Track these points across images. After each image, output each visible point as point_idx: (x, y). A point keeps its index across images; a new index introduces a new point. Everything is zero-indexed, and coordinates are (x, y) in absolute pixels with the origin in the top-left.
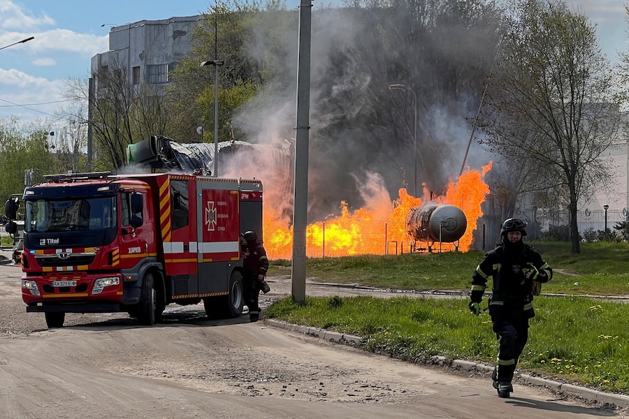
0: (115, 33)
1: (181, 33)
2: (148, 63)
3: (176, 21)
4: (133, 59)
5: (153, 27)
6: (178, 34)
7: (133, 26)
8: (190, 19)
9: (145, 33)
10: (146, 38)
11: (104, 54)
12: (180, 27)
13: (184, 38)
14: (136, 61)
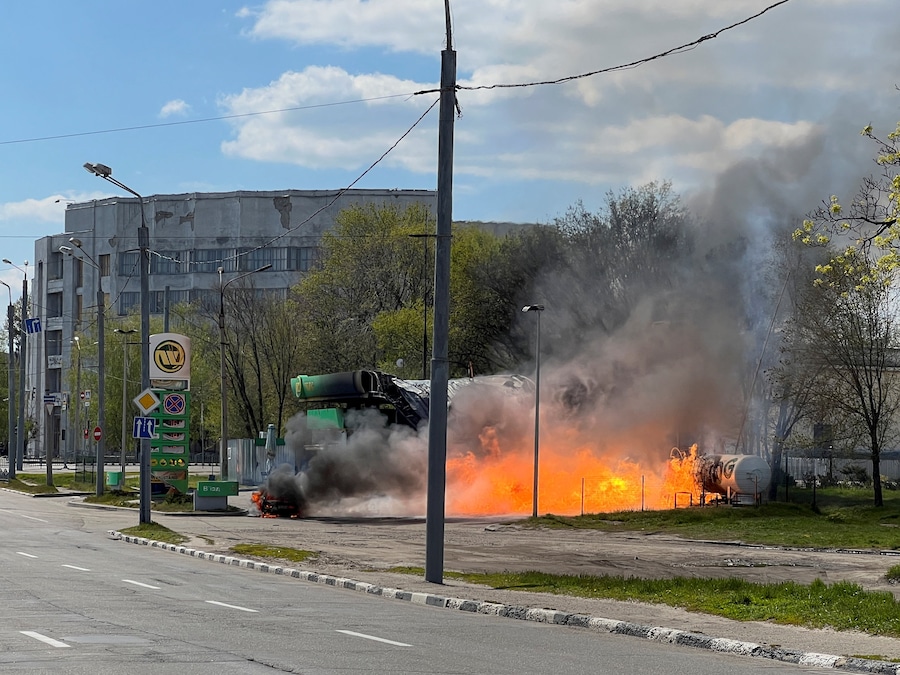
0: (73, 212)
1: (166, 215)
2: (122, 250)
3: (159, 199)
4: (99, 245)
5: (127, 206)
6: (162, 216)
7: (100, 203)
8: (176, 198)
9: (118, 212)
10: (118, 219)
11: (56, 237)
12: (164, 208)
13: (169, 221)
14: (103, 248)
